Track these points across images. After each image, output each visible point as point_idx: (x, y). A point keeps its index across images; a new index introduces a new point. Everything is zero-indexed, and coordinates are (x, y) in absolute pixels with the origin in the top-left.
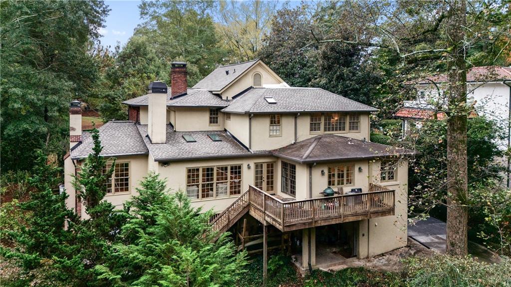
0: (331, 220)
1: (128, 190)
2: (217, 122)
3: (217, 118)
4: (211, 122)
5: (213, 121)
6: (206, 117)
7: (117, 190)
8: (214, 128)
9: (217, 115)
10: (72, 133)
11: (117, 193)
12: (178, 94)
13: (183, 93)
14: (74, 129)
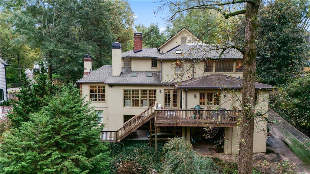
0: (189, 124)
1: (105, 100)
2: (156, 67)
3: (156, 64)
4: (152, 66)
5: (154, 65)
6: (150, 63)
7: (99, 100)
8: (155, 70)
9: (156, 62)
10: (85, 71)
11: (99, 101)
12: (137, 51)
13: (140, 50)
14: (86, 69)
